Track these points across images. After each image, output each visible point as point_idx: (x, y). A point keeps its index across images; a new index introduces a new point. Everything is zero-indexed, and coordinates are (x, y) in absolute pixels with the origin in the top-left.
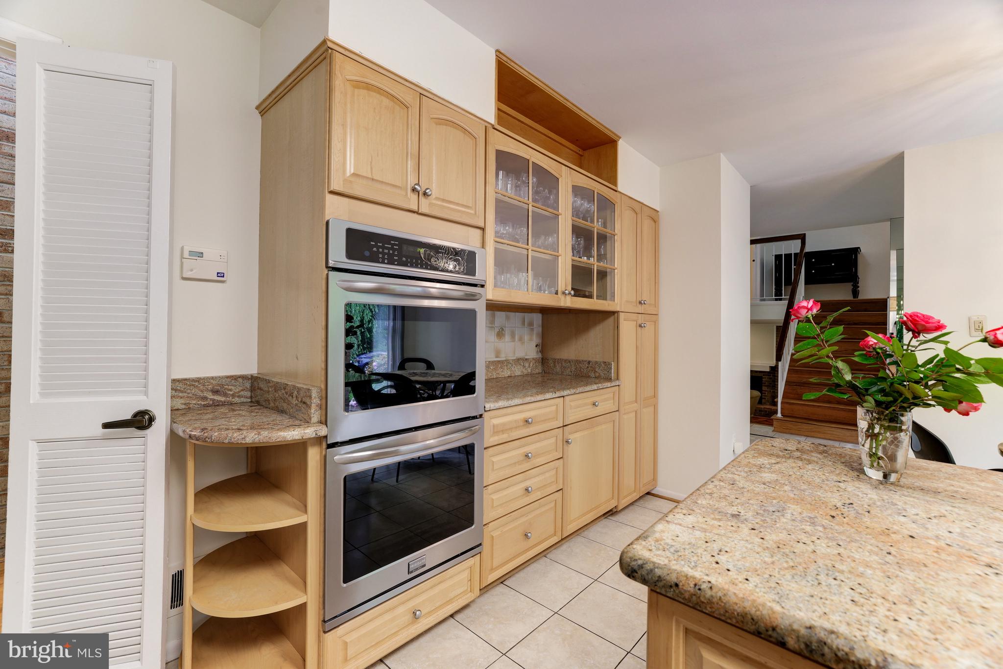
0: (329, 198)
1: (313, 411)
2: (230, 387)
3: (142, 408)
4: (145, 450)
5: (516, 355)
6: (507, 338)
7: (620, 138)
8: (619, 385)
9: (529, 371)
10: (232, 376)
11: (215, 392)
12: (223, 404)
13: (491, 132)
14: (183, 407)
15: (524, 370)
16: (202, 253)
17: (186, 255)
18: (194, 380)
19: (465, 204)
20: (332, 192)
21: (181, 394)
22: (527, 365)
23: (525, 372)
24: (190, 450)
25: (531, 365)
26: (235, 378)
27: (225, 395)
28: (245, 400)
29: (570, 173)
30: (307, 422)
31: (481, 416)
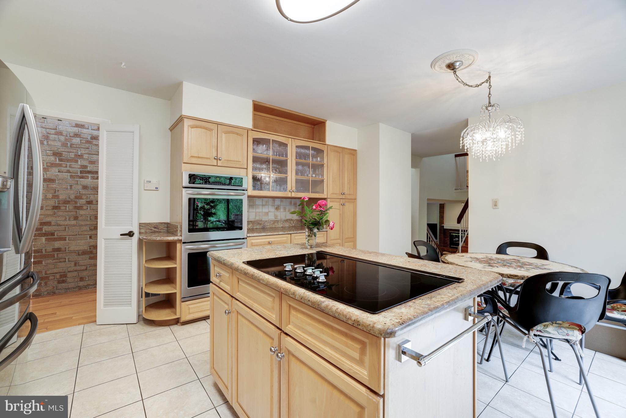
0: (183, 164)
1: (178, 232)
2: (160, 226)
3: (131, 231)
4: (132, 243)
5: (287, 218)
6: (282, 210)
7: (327, 120)
8: (327, 231)
9: (294, 225)
10: (160, 223)
11: (155, 228)
12: (157, 232)
13: (250, 132)
14: (145, 232)
15: (290, 225)
16: (150, 181)
17: (145, 182)
18: (148, 223)
19: (238, 160)
20: (184, 163)
21: (144, 228)
22: (292, 222)
23: (291, 225)
24: (144, 243)
25: (295, 222)
26: (162, 223)
27: (158, 229)
28: (165, 231)
29: (294, 141)
30: (177, 236)
31: (246, 238)
